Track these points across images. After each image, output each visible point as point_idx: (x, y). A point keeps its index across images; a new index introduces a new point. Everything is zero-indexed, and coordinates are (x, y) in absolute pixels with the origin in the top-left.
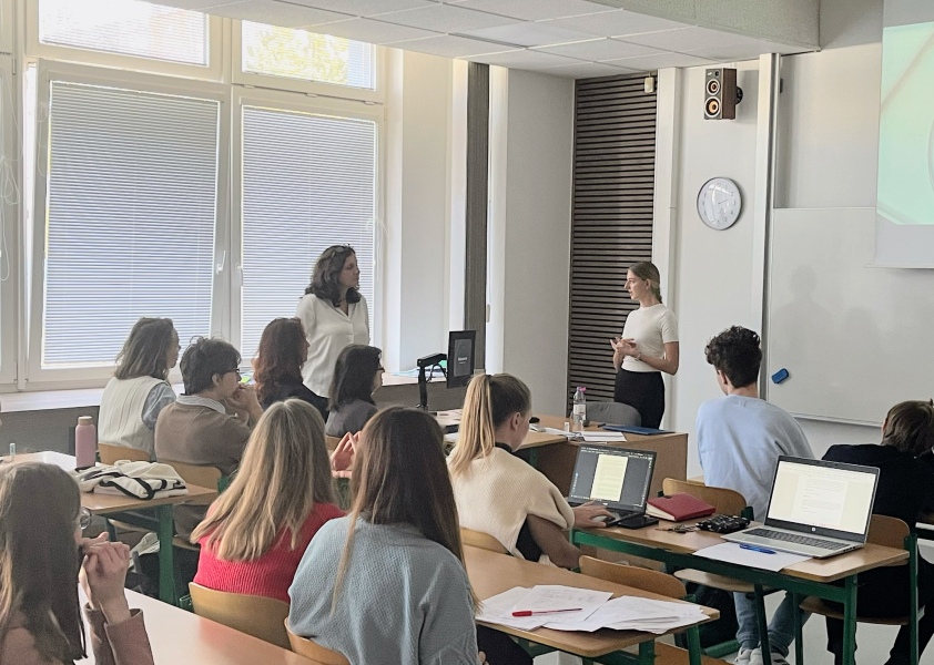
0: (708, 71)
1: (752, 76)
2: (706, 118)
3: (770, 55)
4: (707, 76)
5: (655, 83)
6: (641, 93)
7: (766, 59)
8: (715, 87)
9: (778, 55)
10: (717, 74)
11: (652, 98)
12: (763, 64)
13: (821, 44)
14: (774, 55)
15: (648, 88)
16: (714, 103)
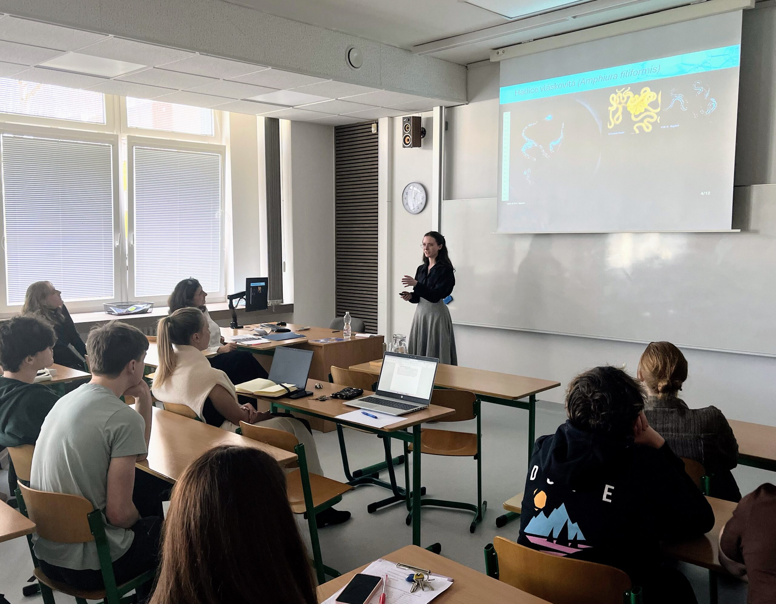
0: (404, 118)
1: (430, 120)
2: (404, 147)
3: (439, 107)
4: (403, 121)
5: (378, 126)
6: (370, 133)
7: (437, 110)
8: (408, 128)
9: (443, 107)
10: (409, 120)
11: (376, 136)
12: (435, 113)
13: (468, 99)
14: (441, 107)
15: (374, 130)
16: (408, 138)
